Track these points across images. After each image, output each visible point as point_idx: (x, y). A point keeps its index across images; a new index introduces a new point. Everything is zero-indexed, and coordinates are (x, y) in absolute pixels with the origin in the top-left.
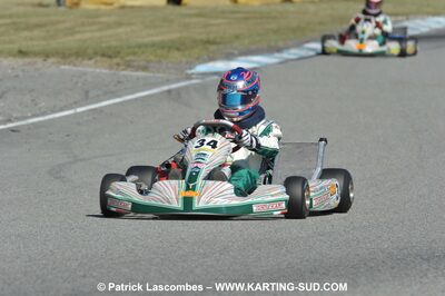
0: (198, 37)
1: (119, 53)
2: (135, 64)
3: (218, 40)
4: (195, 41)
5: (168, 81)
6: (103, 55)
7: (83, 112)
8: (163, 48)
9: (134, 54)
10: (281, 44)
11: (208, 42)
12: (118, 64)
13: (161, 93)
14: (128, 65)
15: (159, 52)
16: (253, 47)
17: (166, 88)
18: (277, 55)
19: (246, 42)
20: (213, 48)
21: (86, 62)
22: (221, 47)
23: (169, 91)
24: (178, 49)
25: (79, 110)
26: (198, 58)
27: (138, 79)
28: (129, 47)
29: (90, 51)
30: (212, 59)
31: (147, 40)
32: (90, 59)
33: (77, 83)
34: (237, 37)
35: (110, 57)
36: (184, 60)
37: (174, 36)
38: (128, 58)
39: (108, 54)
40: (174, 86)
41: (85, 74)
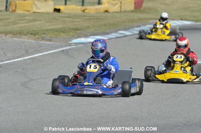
0: (72, 27)
1: (38, 33)
2: (46, 38)
3: (80, 29)
4: (70, 28)
5: (62, 46)
6: (31, 34)
7: (28, 59)
8: (57, 31)
9: (45, 34)
10: (107, 31)
11: (76, 29)
12: (38, 38)
13: (60, 51)
14: (43, 39)
15: (56, 33)
16: (96, 32)
17: (61, 49)
18: (107, 36)
19: (92, 30)
20: (78, 32)
21: (24, 37)
22: (81, 31)
23: (63, 51)
24: (64, 32)
25: (25, 58)
26: (73, 36)
27: (48, 45)
28: (42, 31)
29: (25, 32)
30: (79, 37)
31: (49, 28)
32: (26, 35)
33: (22, 46)
34: (88, 27)
35: (34, 35)
36: (67, 37)
37: (60, 26)
38: (42, 36)
39: (33, 34)
40: (64, 48)
41: (24, 42)
